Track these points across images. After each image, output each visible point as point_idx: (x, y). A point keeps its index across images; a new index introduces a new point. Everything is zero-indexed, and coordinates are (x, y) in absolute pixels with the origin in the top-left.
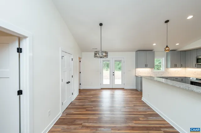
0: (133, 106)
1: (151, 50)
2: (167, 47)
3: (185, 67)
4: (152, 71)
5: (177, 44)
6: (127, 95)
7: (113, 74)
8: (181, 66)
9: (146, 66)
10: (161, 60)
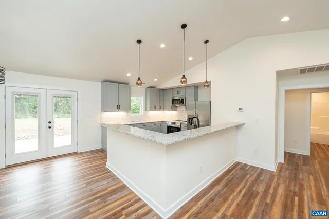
0: (85, 185)
1: (127, 84)
2: (139, 79)
3: (164, 109)
4: (128, 116)
5: (156, 80)
6: (80, 165)
7: (50, 125)
8: (160, 108)
9: (118, 108)
10: (138, 100)
